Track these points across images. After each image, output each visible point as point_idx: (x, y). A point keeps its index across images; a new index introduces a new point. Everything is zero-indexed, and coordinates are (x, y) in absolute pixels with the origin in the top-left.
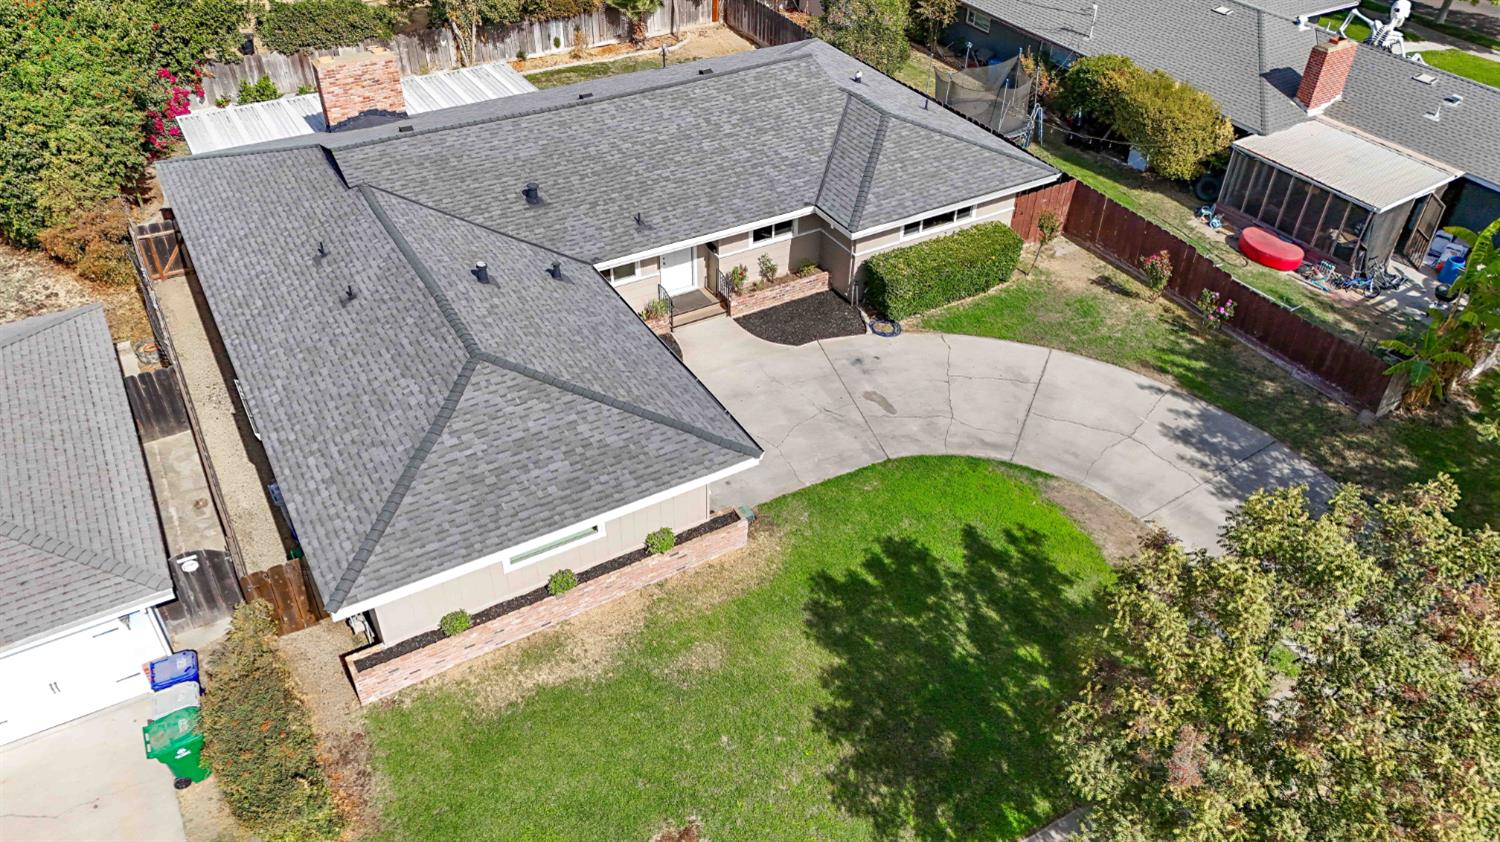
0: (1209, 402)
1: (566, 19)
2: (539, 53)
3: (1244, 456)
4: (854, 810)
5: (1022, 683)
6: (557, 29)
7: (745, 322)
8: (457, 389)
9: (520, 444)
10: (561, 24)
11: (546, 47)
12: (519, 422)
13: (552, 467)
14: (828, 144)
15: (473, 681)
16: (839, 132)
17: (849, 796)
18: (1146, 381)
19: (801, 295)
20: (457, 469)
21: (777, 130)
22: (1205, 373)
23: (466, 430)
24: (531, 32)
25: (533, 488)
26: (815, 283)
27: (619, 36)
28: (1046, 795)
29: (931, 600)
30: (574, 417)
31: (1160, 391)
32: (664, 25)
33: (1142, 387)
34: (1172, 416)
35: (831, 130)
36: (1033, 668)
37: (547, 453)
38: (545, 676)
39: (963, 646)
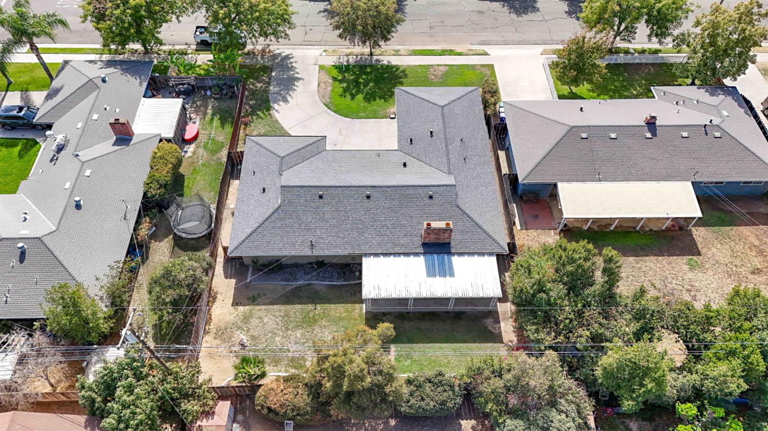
4: (406, 74)
5: (367, 78)
28: (378, 67)
29: (370, 92)
36: (363, 79)
39: (371, 85)
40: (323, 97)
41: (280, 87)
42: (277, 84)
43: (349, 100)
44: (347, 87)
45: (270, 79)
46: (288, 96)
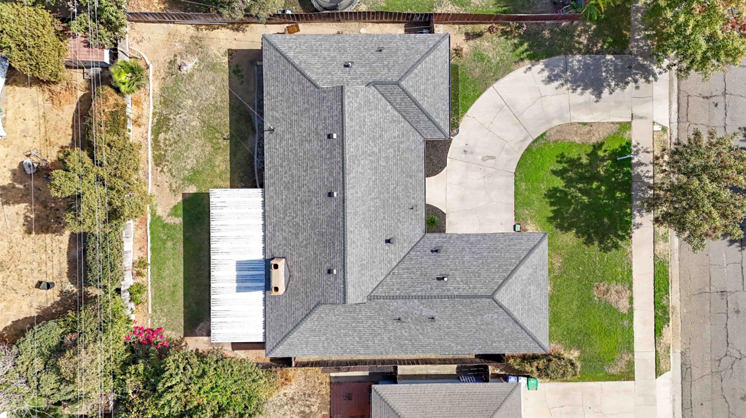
3: (565, 71)
4: (610, 250)
5: (601, 193)
8: (500, 306)
9: (523, 296)
12: (516, 294)
14: (396, 113)
16: (393, 105)
17: (606, 250)
18: (523, 69)
21: (383, 130)
22: (530, 47)
23: (514, 308)
28: (627, 209)
29: (569, 197)
31: (530, 68)
33: (525, 72)
35: (389, 108)
36: (599, 188)
39: (585, 199)
40: (558, 131)
41: (579, 69)
42: (586, 64)
43: (552, 168)
44: (582, 164)
45: (598, 53)
46: (560, 82)
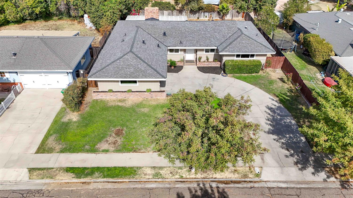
0: (283, 105)
1: (209, 12)
2: (202, 18)
3: (281, 116)
6: (206, 14)
7: (198, 68)
8: (124, 55)
9: (128, 65)
10: (208, 13)
11: (204, 17)
12: (130, 62)
13: (131, 70)
14: (228, 37)
15: (110, 101)
16: (232, 35)
18: (272, 97)
19: (213, 66)
20: (117, 66)
21: (219, 33)
22: (288, 100)
23: (122, 61)
24: (201, 14)
25: (126, 72)
26: (217, 64)
27: (220, 18)
30: (139, 64)
31: (273, 100)
32: (230, 17)
33: (270, 98)
34: (271, 105)
35: (230, 35)
37: (131, 67)
38: (120, 104)
42: (290, 126)
46: (271, 113)
